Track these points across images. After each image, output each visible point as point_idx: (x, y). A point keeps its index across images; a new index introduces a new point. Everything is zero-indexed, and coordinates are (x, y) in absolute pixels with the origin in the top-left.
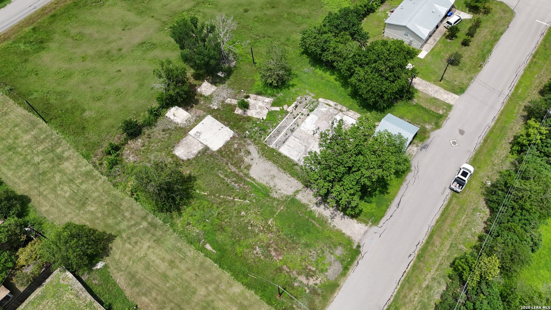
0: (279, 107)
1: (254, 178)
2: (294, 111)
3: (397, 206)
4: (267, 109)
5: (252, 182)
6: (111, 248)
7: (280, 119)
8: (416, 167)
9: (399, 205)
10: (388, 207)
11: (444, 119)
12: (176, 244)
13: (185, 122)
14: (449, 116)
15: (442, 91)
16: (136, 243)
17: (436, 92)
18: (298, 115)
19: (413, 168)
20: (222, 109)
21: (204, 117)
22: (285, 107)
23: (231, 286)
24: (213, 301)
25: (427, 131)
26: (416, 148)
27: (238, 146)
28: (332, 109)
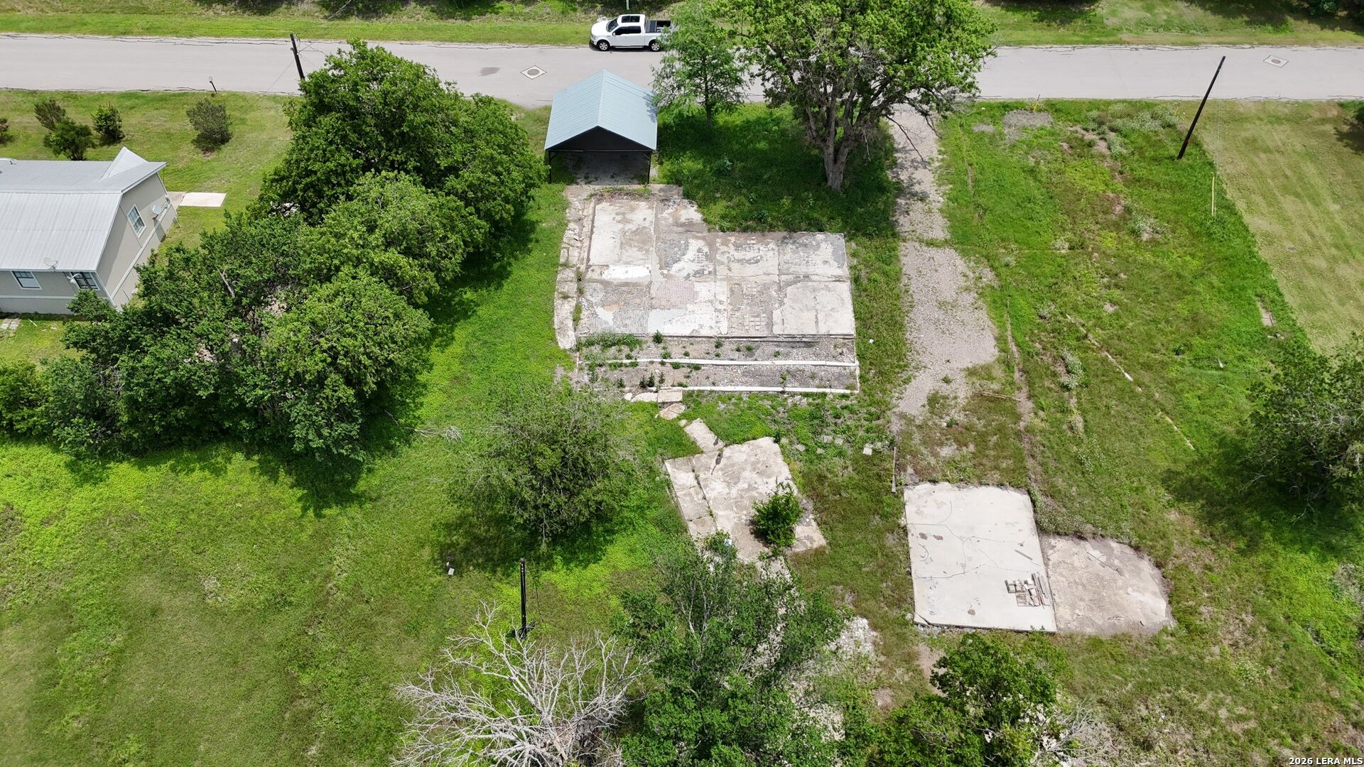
0: (687, 430)
4: (720, 456)
22: (670, 414)
28: (589, 297)
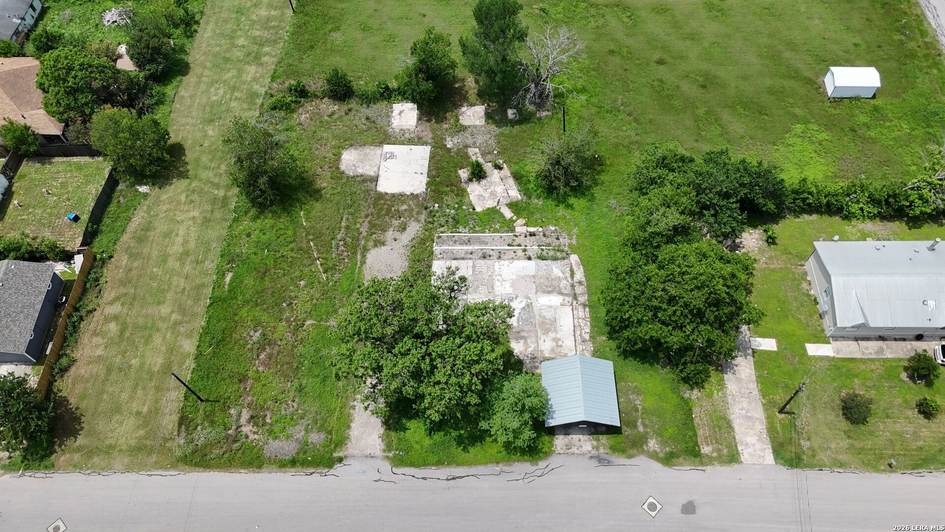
0: (513, 215)
1: (367, 261)
2: (523, 237)
3: (449, 478)
4: (498, 203)
5: (359, 263)
6: (171, 184)
7: (492, 229)
8: (549, 468)
9: (453, 479)
10: (439, 463)
11: (694, 464)
12: (213, 241)
13: (398, 131)
14: (709, 468)
15: (761, 426)
16: (192, 201)
17: (749, 418)
18: (519, 245)
19: (542, 464)
20: (452, 154)
21: (425, 143)
22: (521, 221)
23: (189, 336)
24: (158, 330)
25: (641, 447)
26: (590, 448)
27: (406, 210)
28: (568, 283)
